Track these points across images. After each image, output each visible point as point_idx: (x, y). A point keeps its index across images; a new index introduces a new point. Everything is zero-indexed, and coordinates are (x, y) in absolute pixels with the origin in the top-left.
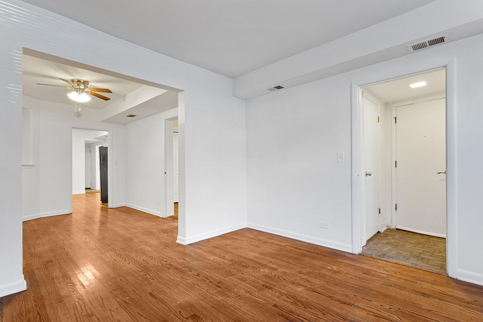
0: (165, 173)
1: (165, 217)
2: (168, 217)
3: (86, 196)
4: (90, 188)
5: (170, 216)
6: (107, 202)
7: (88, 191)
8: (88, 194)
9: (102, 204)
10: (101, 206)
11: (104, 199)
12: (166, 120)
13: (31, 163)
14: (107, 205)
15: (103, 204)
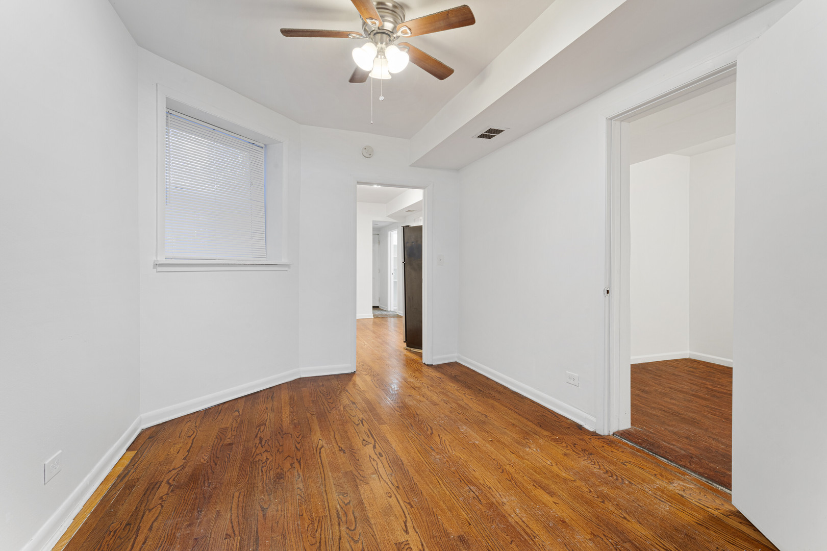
0: (608, 292)
1: (606, 434)
2: (614, 434)
3: (375, 323)
4: (378, 307)
5: (620, 429)
6: (420, 347)
7: (378, 312)
8: (377, 320)
9: (407, 349)
10: (405, 352)
11: (414, 338)
12: (611, 119)
13: (284, 261)
14: (420, 355)
15: (409, 348)
